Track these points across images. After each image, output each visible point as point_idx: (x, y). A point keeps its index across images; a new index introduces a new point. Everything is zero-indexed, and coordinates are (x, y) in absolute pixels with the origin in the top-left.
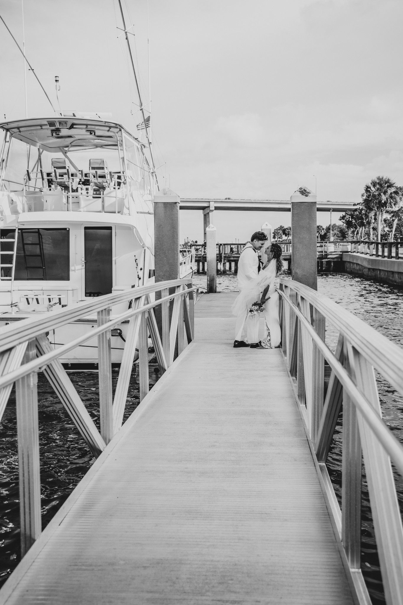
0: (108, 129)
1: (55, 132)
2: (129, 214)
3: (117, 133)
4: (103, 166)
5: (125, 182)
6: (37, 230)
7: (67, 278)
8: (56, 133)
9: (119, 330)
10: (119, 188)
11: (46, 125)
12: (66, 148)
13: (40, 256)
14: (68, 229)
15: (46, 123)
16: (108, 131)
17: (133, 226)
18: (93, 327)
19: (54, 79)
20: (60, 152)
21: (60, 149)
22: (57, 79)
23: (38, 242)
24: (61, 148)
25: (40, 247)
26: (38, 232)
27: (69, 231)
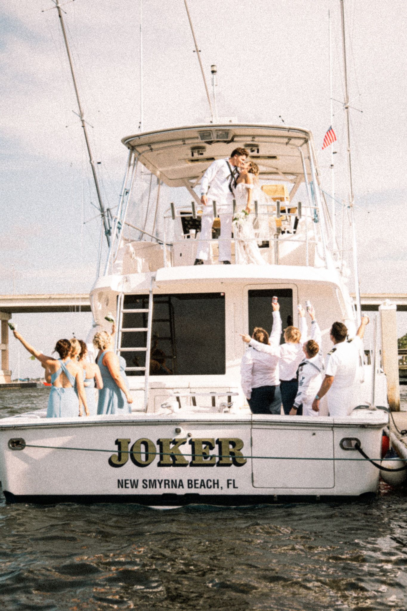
0: (286, 140)
1: (196, 151)
2: (326, 267)
3: (301, 146)
4: (282, 196)
5: (316, 218)
6: (166, 299)
7: (220, 370)
8: (198, 152)
9: (356, 439)
10: (295, 232)
11: (197, 138)
12: (192, 179)
13: (171, 339)
14: (222, 294)
15: (197, 135)
16: (287, 143)
17: (333, 284)
18: (314, 434)
19: (210, 69)
20: (181, 186)
21: (184, 182)
22: (215, 69)
23: (168, 318)
24: (186, 180)
25: (171, 325)
26: (169, 302)
27: (224, 297)
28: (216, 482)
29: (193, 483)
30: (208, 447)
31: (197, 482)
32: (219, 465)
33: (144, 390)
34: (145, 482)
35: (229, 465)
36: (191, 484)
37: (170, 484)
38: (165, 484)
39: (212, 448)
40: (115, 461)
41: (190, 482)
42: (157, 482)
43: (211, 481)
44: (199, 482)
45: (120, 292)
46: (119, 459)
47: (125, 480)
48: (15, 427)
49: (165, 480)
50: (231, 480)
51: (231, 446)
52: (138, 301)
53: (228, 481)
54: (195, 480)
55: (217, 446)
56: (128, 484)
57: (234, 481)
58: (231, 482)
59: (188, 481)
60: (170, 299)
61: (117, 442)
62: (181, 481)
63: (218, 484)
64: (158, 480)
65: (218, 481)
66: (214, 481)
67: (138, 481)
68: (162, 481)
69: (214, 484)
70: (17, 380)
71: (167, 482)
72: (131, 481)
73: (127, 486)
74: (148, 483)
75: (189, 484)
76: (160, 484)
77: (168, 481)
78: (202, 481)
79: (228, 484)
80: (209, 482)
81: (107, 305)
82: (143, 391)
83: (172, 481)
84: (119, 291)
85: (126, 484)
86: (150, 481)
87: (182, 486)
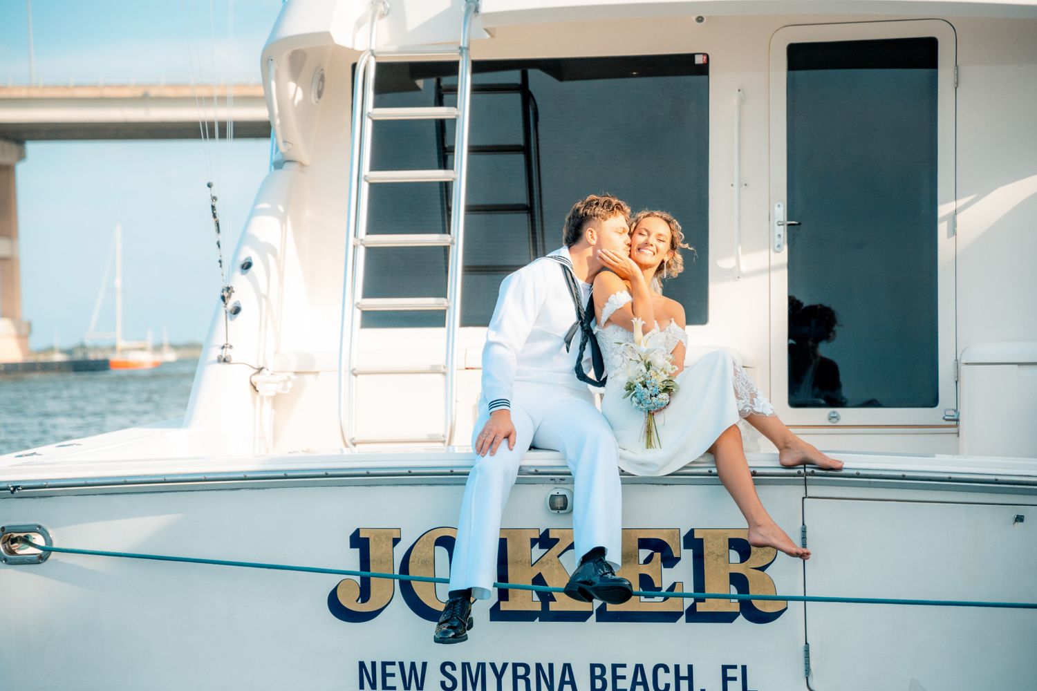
6: (514, 77)
13: (528, 208)
14: (699, 60)
18: (1019, 519)
23: (520, 141)
25: (528, 162)
26: (523, 89)
27: (704, 70)
28: (684, 672)
29: (608, 676)
30: (658, 555)
31: (620, 672)
32: (693, 615)
33: (444, 374)
34: (448, 669)
35: (728, 617)
36: (601, 677)
37: (532, 677)
38: (516, 677)
39: (670, 561)
40: (350, 600)
41: (598, 671)
42: (489, 670)
43: (667, 670)
44: (629, 672)
45: (361, 52)
46: (365, 594)
47: (384, 664)
48: (15, 488)
49: (515, 666)
50: (735, 667)
51: (735, 556)
52: (420, 83)
53: (725, 668)
54: (614, 667)
55: (687, 556)
56: (393, 675)
57: (744, 668)
58: (737, 673)
59: (593, 666)
60: (525, 77)
61: (359, 542)
62: (567, 667)
63: (690, 678)
64: (493, 665)
65: (690, 668)
66: (677, 667)
67: (424, 665)
68: (505, 665)
69: (678, 678)
70: (51, 350)
71: (521, 671)
72: (401, 664)
73: (390, 682)
74: (458, 674)
75: (593, 678)
76: (499, 677)
77: (527, 667)
78: (639, 668)
79: (725, 679)
80: (661, 671)
81: (320, 94)
82: (439, 376)
83: (539, 666)
84: (358, 48)
85: (385, 675)
86: (466, 666)
87: (572, 683)
